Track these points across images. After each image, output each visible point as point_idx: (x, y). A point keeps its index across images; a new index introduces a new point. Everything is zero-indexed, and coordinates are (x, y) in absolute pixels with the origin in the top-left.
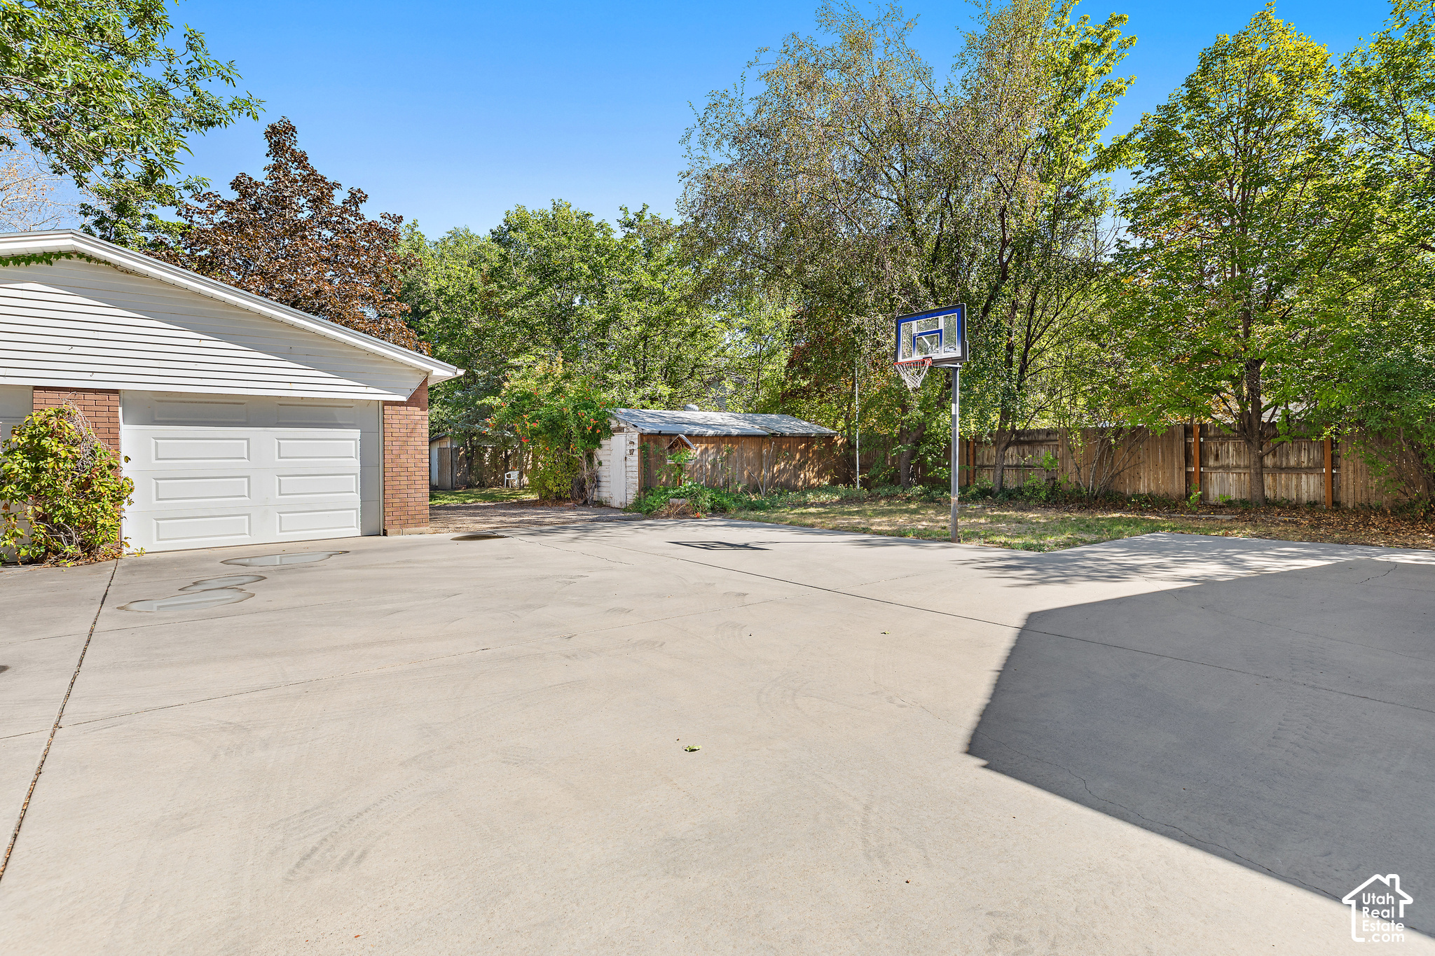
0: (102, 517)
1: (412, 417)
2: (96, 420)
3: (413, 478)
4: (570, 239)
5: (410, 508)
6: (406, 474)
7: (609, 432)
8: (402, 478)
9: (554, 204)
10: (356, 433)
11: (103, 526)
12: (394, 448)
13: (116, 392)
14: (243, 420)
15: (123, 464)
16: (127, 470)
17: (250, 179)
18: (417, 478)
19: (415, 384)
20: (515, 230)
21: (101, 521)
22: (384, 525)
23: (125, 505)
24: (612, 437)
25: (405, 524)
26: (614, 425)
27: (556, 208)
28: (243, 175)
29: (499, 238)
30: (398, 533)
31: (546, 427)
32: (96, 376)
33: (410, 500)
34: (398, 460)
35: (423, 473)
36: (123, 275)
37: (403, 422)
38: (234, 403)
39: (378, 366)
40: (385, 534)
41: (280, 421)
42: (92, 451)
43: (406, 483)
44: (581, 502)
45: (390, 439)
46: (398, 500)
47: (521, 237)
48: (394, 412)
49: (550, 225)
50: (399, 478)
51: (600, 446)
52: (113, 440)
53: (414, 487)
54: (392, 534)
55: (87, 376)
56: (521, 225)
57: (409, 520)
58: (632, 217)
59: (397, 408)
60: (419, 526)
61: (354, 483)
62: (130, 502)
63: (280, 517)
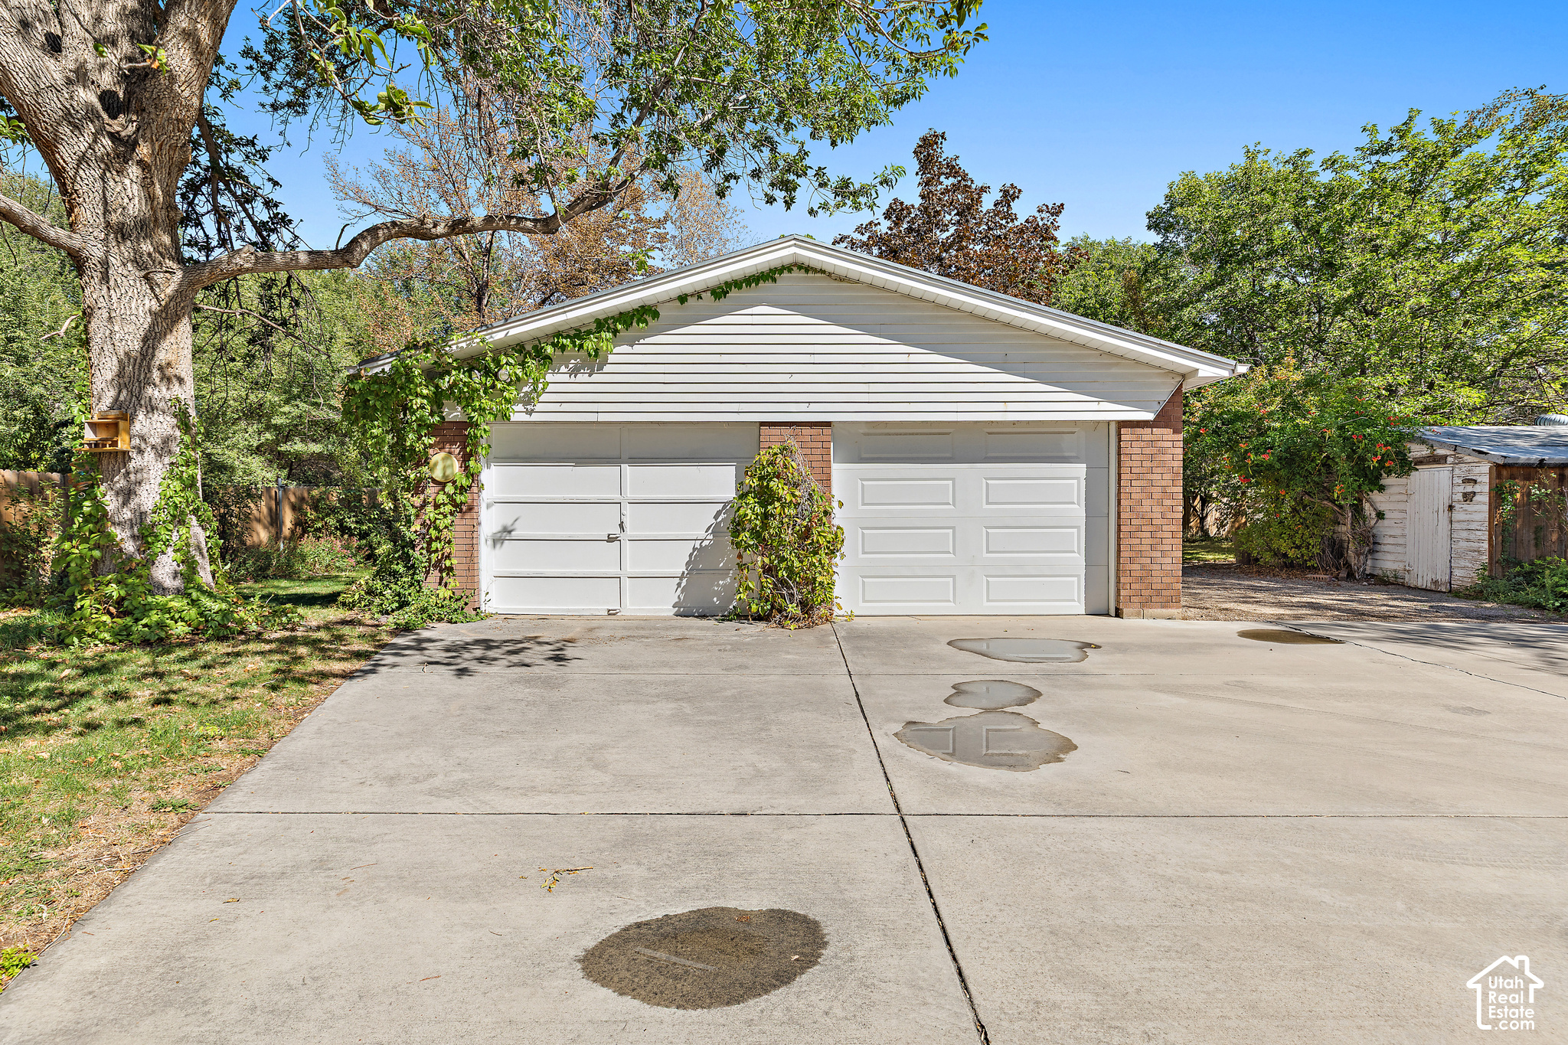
0: (820, 573)
1: (1160, 444)
2: (812, 458)
3: (1159, 535)
4: (1274, 194)
5: (1155, 580)
6: (1150, 528)
7: (1406, 466)
8: (1144, 535)
9: (1248, 152)
10: (1081, 469)
11: (821, 583)
12: (1133, 490)
13: (828, 424)
14: (948, 455)
15: (836, 510)
16: (839, 518)
17: (902, 204)
18: (1166, 535)
19: (1165, 393)
20: (1182, 205)
21: (819, 580)
22: (1118, 601)
23: (837, 560)
24: (1413, 473)
25: (1146, 603)
26: (1417, 451)
27: (1251, 156)
28: (896, 200)
29: (1158, 222)
30: (1138, 615)
31: (1280, 459)
32: (812, 407)
33: (1155, 567)
34: (1139, 508)
35: (1174, 528)
36: (836, 284)
37: (1147, 451)
38: (939, 434)
39: (1114, 370)
40: (1118, 614)
41: (989, 455)
42: (810, 494)
43: (1150, 541)
44: (1343, 574)
45: (1129, 476)
46: (1138, 567)
47: (1192, 212)
48: (1134, 437)
49: (1239, 185)
50: (1140, 534)
51: (1382, 488)
52: (826, 481)
53: (1160, 547)
54: (1130, 616)
55: (803, 407)
56: (1192, 195)
57: (1153, 599)
58: (1384, 136)
59: (1139, 431)
60: (1166, 607)
61: (1077, 536)
62: (843, 556)
63: (988, 582)
